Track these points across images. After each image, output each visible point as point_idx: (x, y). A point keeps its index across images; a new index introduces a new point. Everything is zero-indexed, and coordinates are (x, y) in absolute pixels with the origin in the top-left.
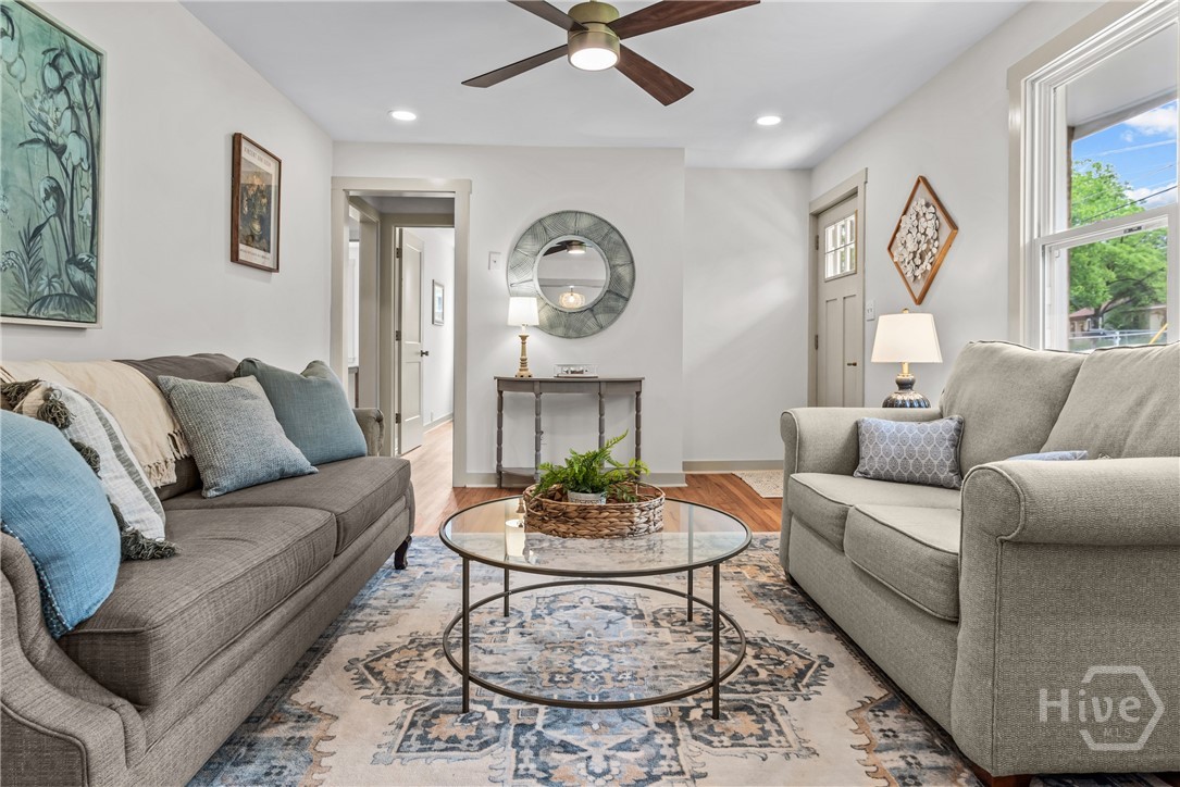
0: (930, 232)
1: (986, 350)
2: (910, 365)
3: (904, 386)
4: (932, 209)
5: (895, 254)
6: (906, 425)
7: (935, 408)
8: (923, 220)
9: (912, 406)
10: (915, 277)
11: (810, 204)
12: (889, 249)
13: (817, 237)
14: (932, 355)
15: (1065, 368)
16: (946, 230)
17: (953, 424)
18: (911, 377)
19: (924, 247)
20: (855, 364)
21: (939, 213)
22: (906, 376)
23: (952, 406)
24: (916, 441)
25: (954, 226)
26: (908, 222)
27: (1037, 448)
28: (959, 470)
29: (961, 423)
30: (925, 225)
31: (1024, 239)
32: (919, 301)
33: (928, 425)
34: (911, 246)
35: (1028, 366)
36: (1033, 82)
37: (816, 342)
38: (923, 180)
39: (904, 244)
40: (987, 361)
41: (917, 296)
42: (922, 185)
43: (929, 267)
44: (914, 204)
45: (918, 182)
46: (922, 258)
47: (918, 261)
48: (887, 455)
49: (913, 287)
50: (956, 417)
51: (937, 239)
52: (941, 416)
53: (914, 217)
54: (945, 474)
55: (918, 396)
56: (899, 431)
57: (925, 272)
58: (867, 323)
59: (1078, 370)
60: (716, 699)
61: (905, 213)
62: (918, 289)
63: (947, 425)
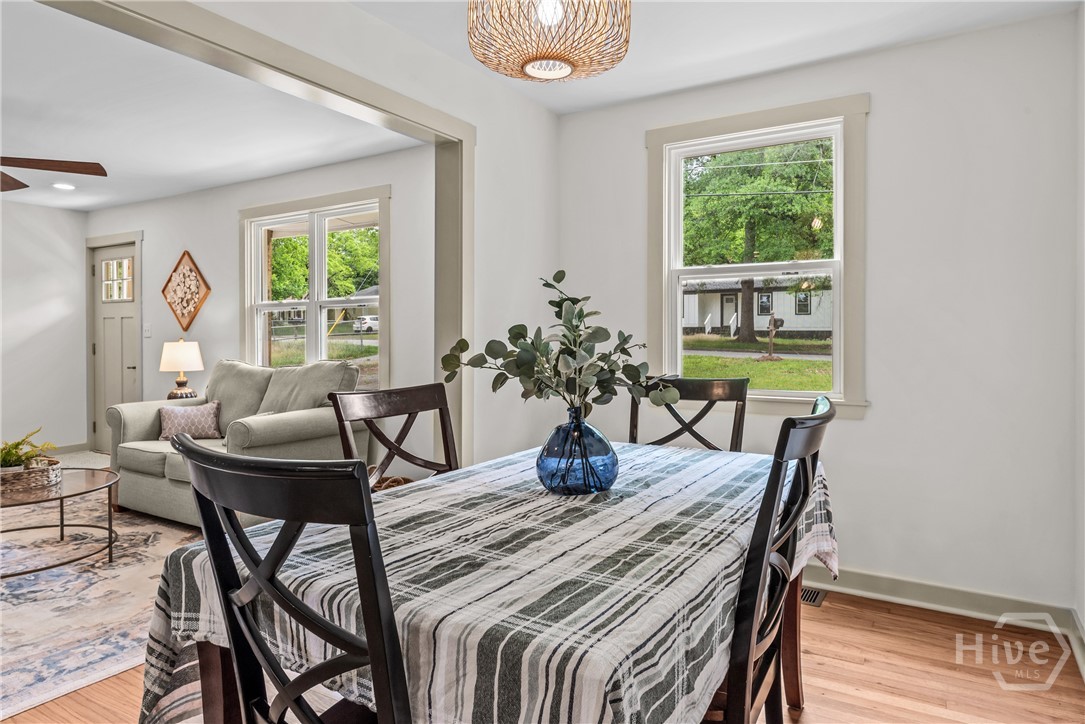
0: (193, 288)
1: (230, 365)
2: (185, 373)
3: (181, 384)
4: (194, 274)
5: (168, 297)
6: (189, 408)
7: (202, 396)
8: (188, 279)
9: (187, 397)
10: (183, 314)
11: (87, 240)
12: (163, 291)
13: (94, 266)
14: (198, 366)
15: (266, 375)
16: (203, 289)
17: (215, 405)
18: (185, 379)
19: (189, 297)
20: (134, 368)
21: (199, 277)
22: (182, 378)
23: (213, 396)
24: (196, 416)
25: (208, 288)
26: (177, 278)
27: (255, 413)
28: (218, 428)
29: (219, 404)
30: (189, 283)
31: (247, 305)
32: (186, 329)
33: (202, 407)
34: (180, 294)
35: (250, 374)
36: (251, 223)
37: (94, 350)
38: (186, 253)
39: (175, 291)
40: (229, 372)
41: (184, 326)
42: (186, 256)
43: (193, 310)
44: (181, 267)
45: (184, 254)
46: (188, 302)
47: (185, 305)
48: (180, 425)
49: (181, 320)
50: (216, 401)
51: (198, 293)
52: (206, 402)
53: (181, 276)
54: (211, 432)
55: (190, 390)
56: (185, 412)
57: (190, 312)
58: (144, 340)
59: (271, 376)
60: (110, 554)
61: (175, 271)
62: (185, 322)
63: (211, 406)
